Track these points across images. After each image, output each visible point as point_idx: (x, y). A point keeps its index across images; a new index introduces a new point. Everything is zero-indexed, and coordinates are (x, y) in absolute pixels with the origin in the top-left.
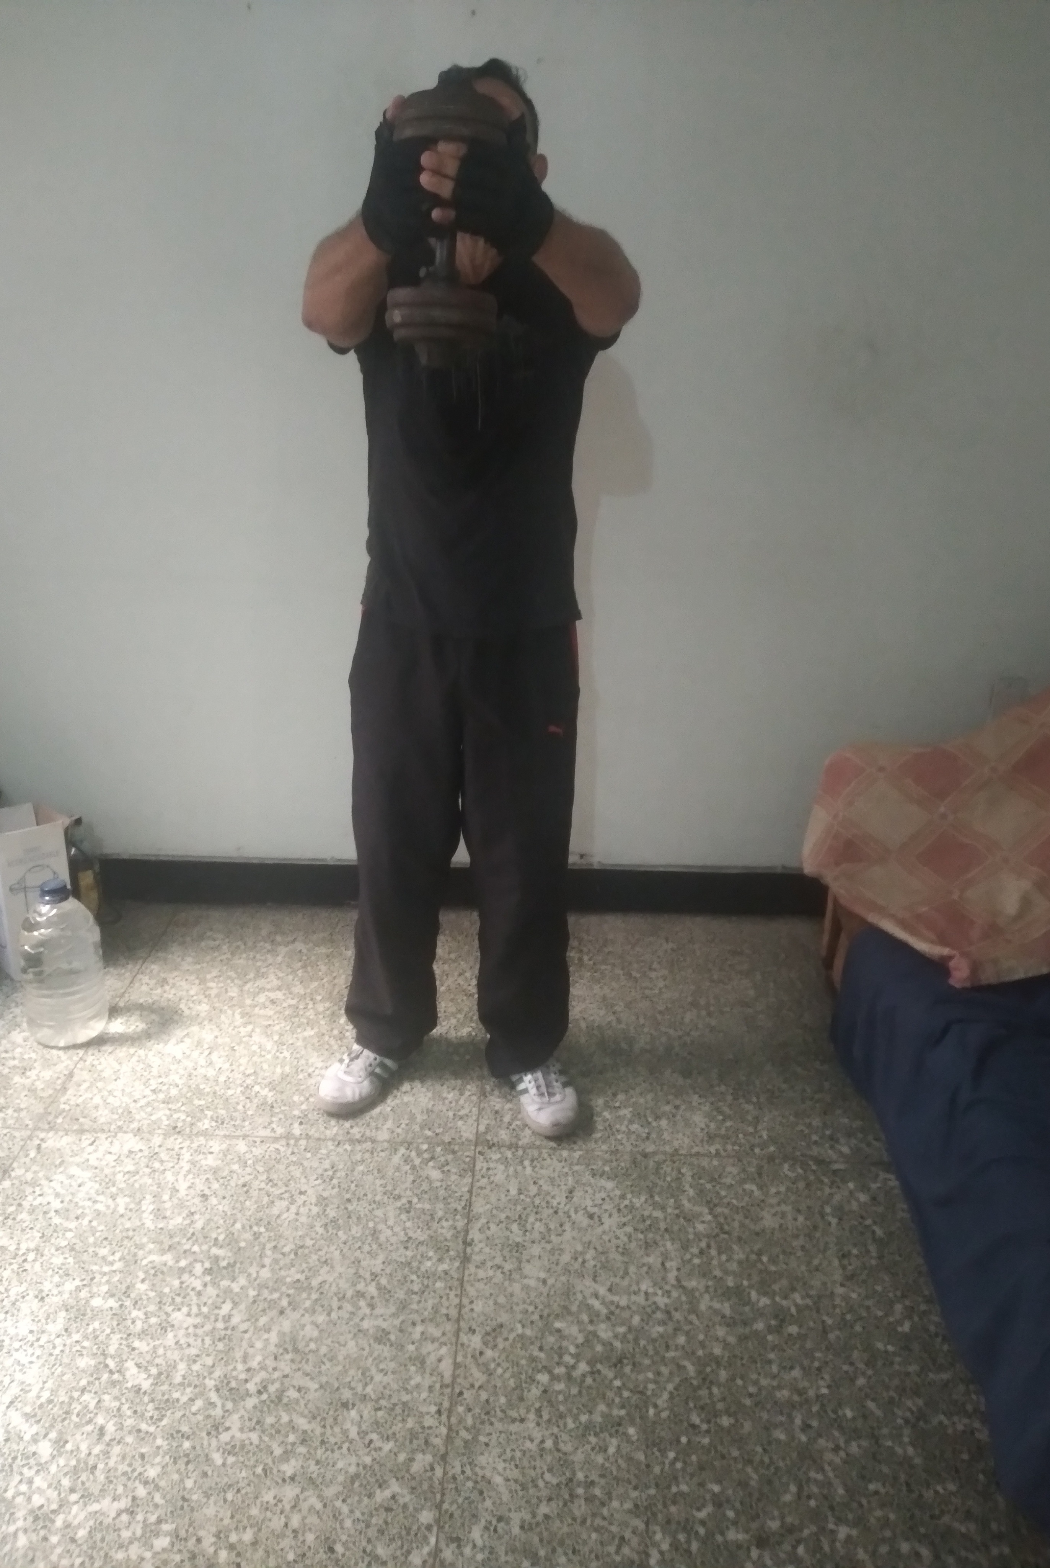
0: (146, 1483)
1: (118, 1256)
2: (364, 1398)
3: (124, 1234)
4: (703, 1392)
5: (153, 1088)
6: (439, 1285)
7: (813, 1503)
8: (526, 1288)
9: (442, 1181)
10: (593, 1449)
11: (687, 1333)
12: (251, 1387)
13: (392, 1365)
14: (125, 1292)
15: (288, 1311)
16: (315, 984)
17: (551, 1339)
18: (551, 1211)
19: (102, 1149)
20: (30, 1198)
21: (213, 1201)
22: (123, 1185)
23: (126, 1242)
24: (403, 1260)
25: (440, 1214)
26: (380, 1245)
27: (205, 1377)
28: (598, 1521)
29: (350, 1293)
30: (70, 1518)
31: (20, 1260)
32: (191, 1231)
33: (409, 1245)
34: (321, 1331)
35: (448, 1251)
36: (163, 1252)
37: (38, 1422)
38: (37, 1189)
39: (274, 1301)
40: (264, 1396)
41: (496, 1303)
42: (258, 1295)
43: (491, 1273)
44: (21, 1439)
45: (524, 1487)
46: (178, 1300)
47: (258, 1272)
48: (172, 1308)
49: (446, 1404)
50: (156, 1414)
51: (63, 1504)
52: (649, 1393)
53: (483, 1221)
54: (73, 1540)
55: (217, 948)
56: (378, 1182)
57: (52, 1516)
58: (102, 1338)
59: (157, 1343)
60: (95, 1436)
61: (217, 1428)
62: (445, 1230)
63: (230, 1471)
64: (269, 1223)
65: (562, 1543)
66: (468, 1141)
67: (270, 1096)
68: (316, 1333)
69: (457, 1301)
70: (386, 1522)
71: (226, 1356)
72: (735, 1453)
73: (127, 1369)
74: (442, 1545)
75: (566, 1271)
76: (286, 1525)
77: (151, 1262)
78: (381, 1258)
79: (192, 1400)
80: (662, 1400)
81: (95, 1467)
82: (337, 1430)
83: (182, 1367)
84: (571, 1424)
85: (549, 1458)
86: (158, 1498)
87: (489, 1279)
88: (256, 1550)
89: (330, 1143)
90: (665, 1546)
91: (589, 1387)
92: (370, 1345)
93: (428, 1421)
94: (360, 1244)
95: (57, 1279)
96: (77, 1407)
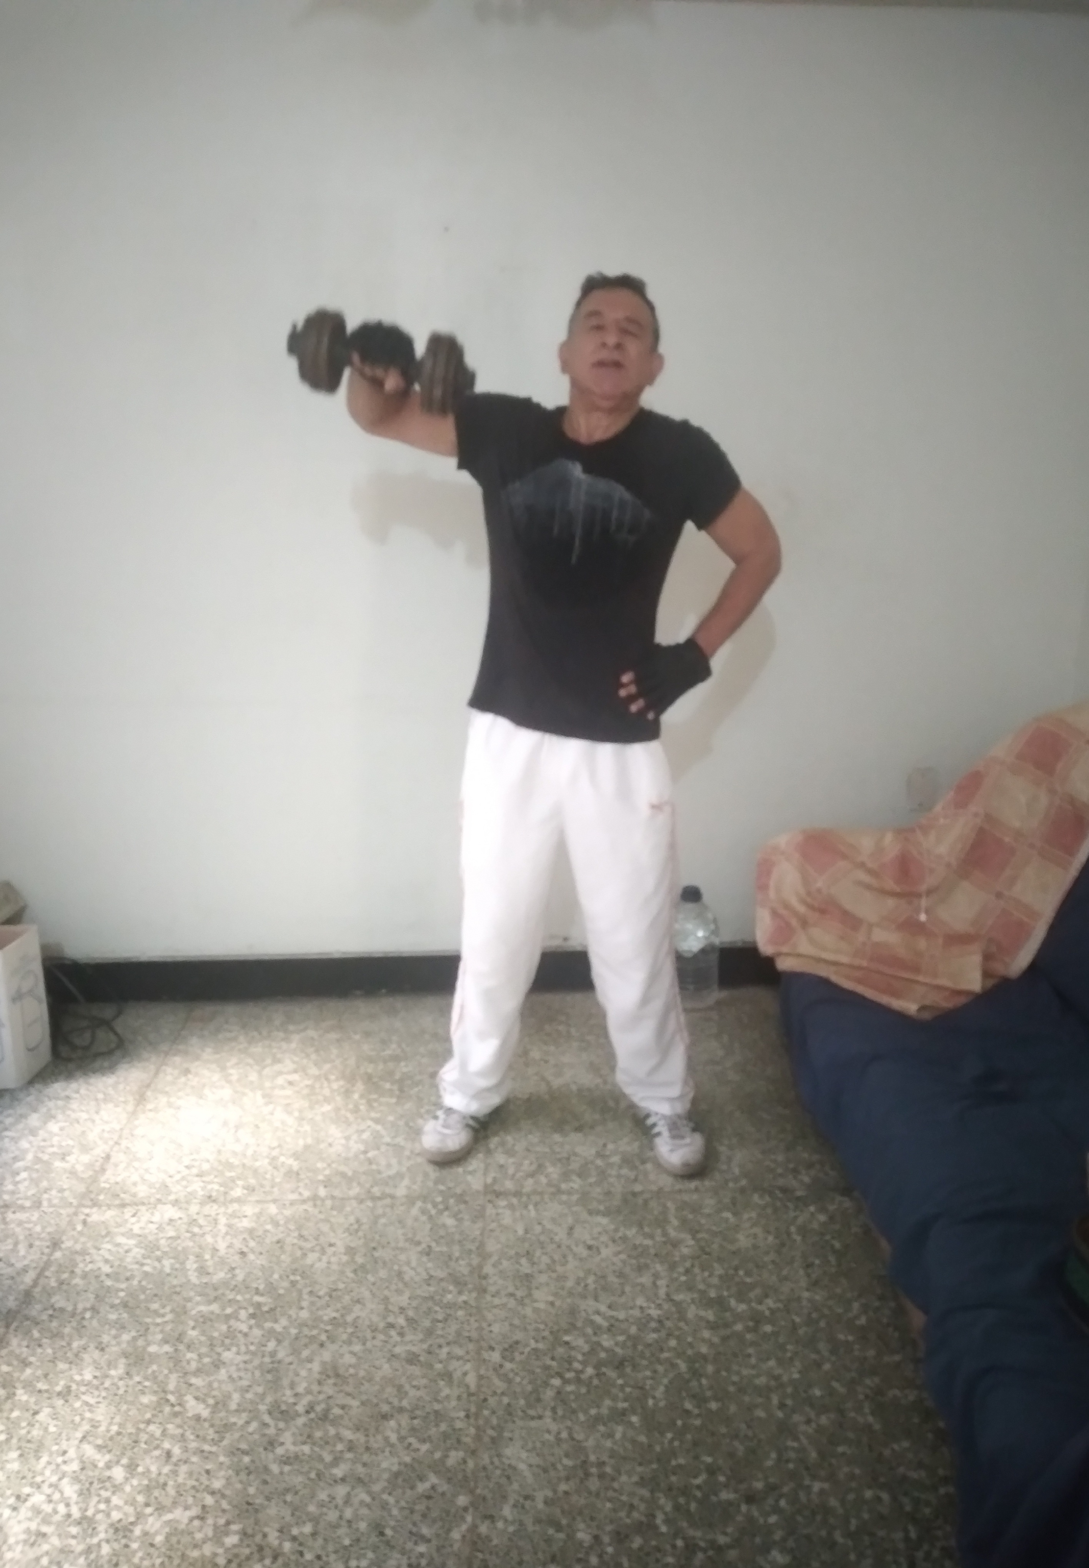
0: (213, 1493)
1: (168, 1309)
2: (401, 1410)
3: (173, 1290)
4: (694, 1383)
5: (186, 1164)
6: (460, 1313)
7: (791, 1466)
8: (536, 1311)
9: (456, 1227)
10: (602, 1436)
11: (678, 1338)
12: (300, 1408)
13: (424, 1381)
14: (178, 1339)
15: (328, 1344)
16: (327, 1067)
17: (560, 1351)
18: (554, 1246)
19: (144, 1219)
20: (81, 1265)
21: (251, 1257)
22: (167, 1249)
23: (175, 1297)
24: (427, 1295)
25: (457, 1254)
26: (406, 1284)
27: (257, 1404)
28: (610, 1493)
29: (382, 1325)
30: (147, 1528)
31: (78, 1318)
32: (234, 1283)
33: (432, 1282)
34: (359, 1358)
35: (466, 1284)
36: (210, 1303)
37: (110, 1451)
38: (88, 1258)
39: (314, 1337)
40: (312, 1415)
41: (511, 1325)
42: (299, 1333)
43: (505, 1300)
44: (96, 1466)
45: (545, 1471)
46: (227, 1341)
47: (297, 1314)
48: (222, 1348)
49: (473, 1409)
50: (216, 1436)
51: (140, 1516)
52: (648, 1387)
53: (495, 1258)
54: (152, 1545)
55: (235, 1039)
56: (400, 1232)
57: (131, 1527)
58: (161, 1378)
59: (212, 1378)
60: (164, 1459)
61: (271, 1444)
62: (462, 1267)
63: (287, 1478)
64: (304, 1272)
65: (580, 1513)
66: (478, 1192)
67: (295, 1165)
68: (353, 1360)
69: (476, 1325)
70: (428, 1508)
71: (275, 1384)
72: (723, 1430)
73: (187, 1402)
74: (478, 1522)
75: (571, 1294)
76: (341, 1517)
77: (199, 1312)
78: (407, 1294)
79: (248, 1422)
80: (660, 1392)
81: (165, 1484)
82: (379, 1437)
83: (236, 1397)
84: (582, 1417)
85: (565, 1446)
86: (225, 1505)
87: (504, 1305)
88: (315, 1540)
89: (354, 1203)
90: (669, 1508)
91: (597, 1387)
92: (403, 1366)
93: (459, 1425)
94: (387, 1284)
95: (113, 1332)
96: (144, 1437)
